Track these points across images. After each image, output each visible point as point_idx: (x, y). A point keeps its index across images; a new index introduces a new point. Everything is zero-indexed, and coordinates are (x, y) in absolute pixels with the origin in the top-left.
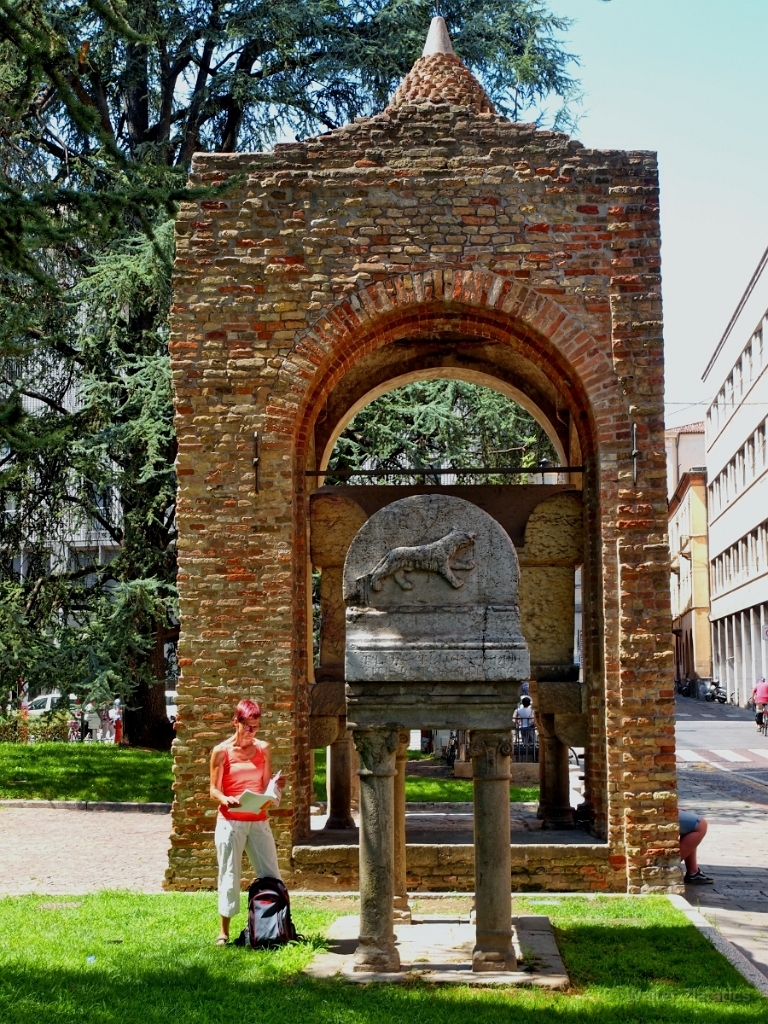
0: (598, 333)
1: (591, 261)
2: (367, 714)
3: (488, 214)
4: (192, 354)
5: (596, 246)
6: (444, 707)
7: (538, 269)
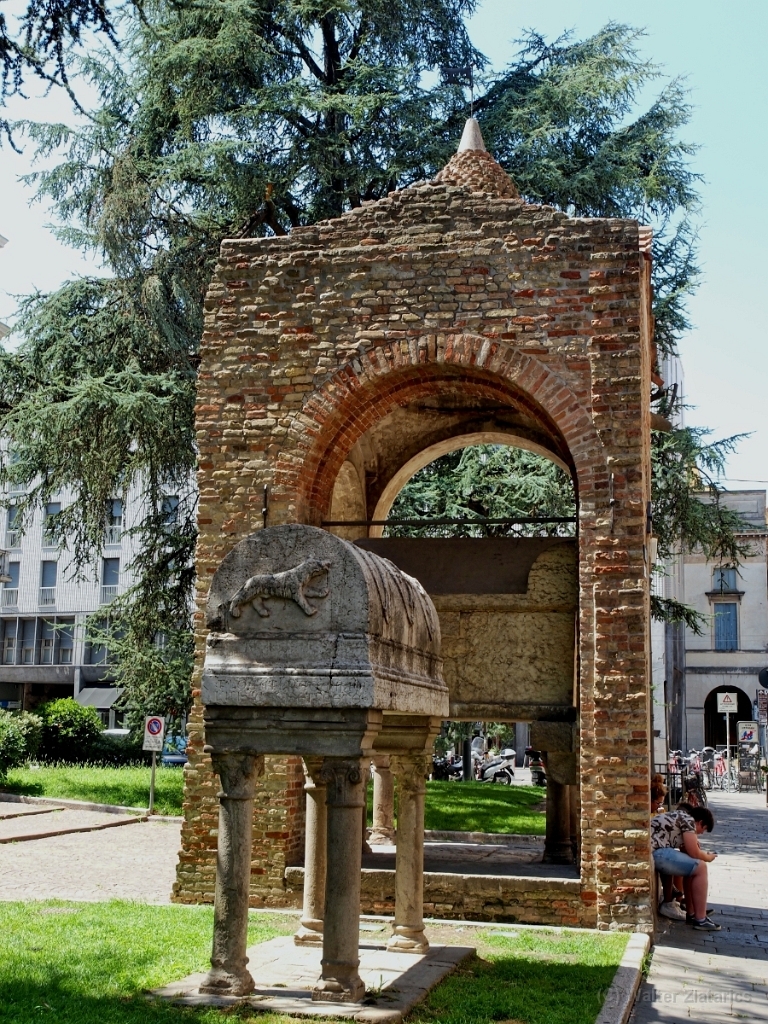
0: (579, 389)
1: (573, 323)
2: (223, 738)
3: (478, 283)
4: (214, 416)
5: (578, 309)
6: (295, 733)
7: (524, 331)
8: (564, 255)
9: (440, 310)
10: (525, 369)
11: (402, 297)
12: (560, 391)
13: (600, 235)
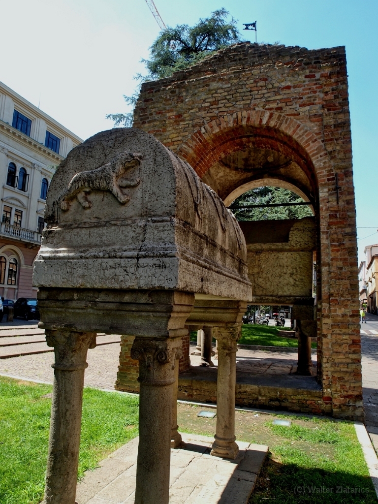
0: (317, 132)
1: (312, 99)
3: (262, 85)
5: (315, 92)
6: (108, 313)
7: (286, 105)
8: (306, 67)
9: (243, 100)
10: (288, 123)
11: (225, 96)
12: (307, 133)
13: (325, 55)
